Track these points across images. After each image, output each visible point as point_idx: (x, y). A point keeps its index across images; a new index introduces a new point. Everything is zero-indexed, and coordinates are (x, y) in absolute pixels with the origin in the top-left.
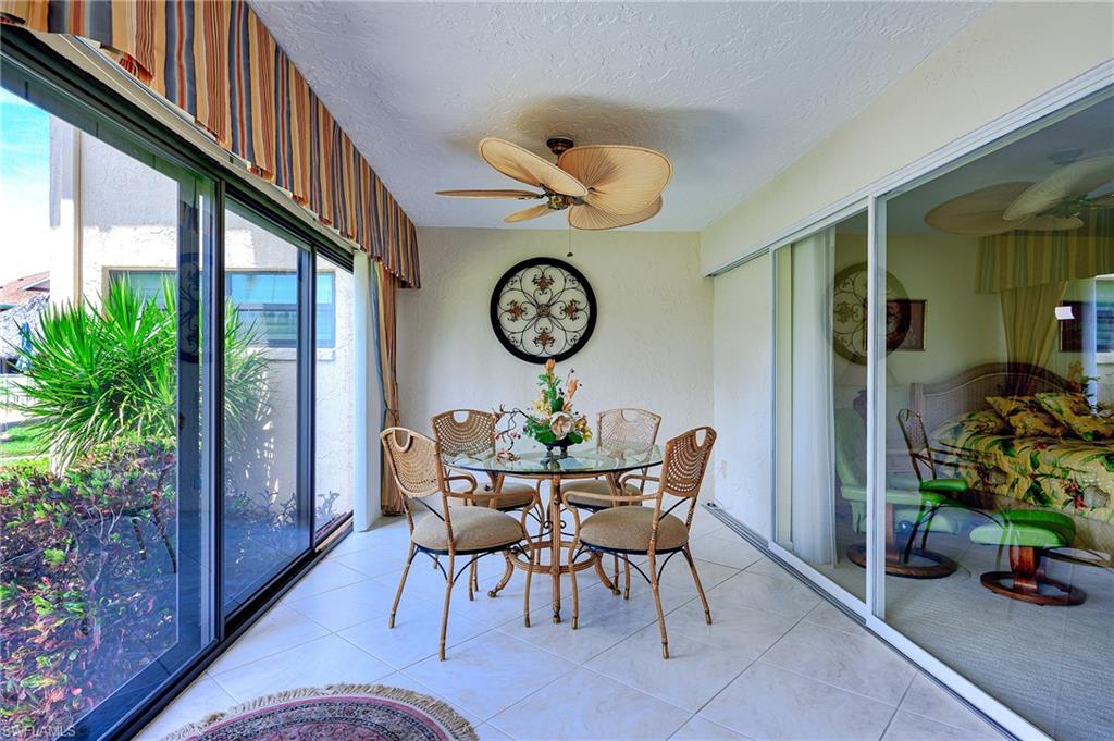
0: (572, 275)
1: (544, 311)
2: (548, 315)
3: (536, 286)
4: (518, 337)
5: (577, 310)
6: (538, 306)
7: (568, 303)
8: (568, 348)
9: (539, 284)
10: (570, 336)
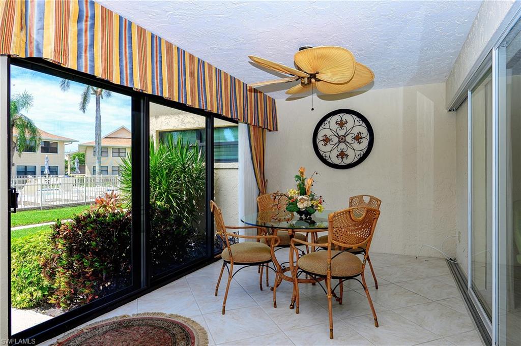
0: (359, 118)
1: (342, 139)
2: (345, 142)
3: (338, 126)
4: (328, 154)
5: (361, 138)
6: (339, 137)
7: (356, 134)
8: (356, 160)
9: (339, 124)
10: (358, 153)
